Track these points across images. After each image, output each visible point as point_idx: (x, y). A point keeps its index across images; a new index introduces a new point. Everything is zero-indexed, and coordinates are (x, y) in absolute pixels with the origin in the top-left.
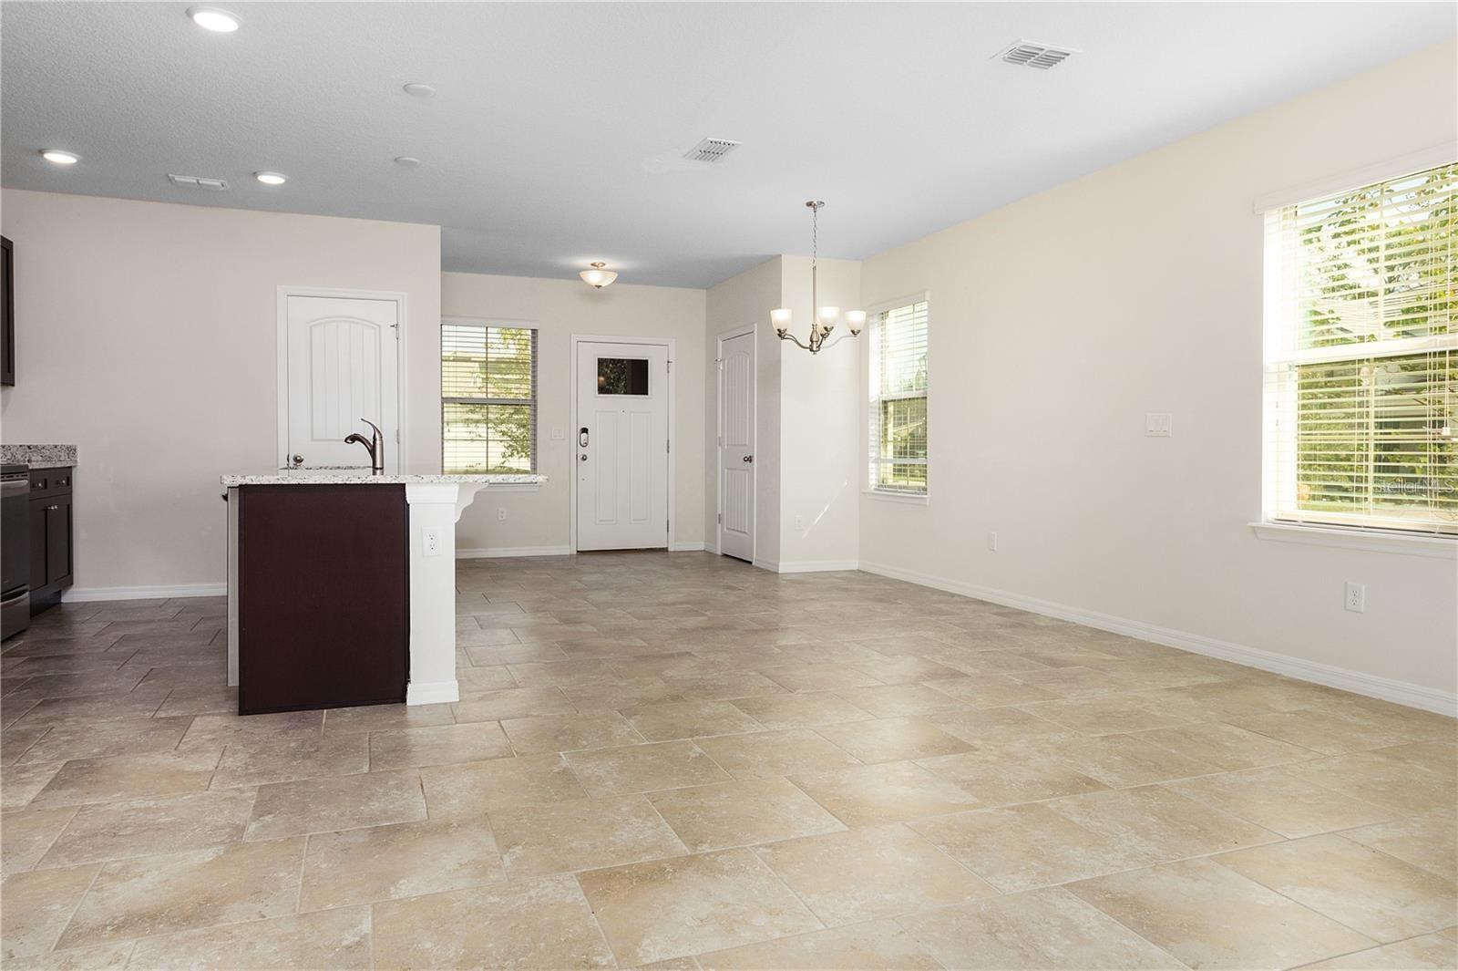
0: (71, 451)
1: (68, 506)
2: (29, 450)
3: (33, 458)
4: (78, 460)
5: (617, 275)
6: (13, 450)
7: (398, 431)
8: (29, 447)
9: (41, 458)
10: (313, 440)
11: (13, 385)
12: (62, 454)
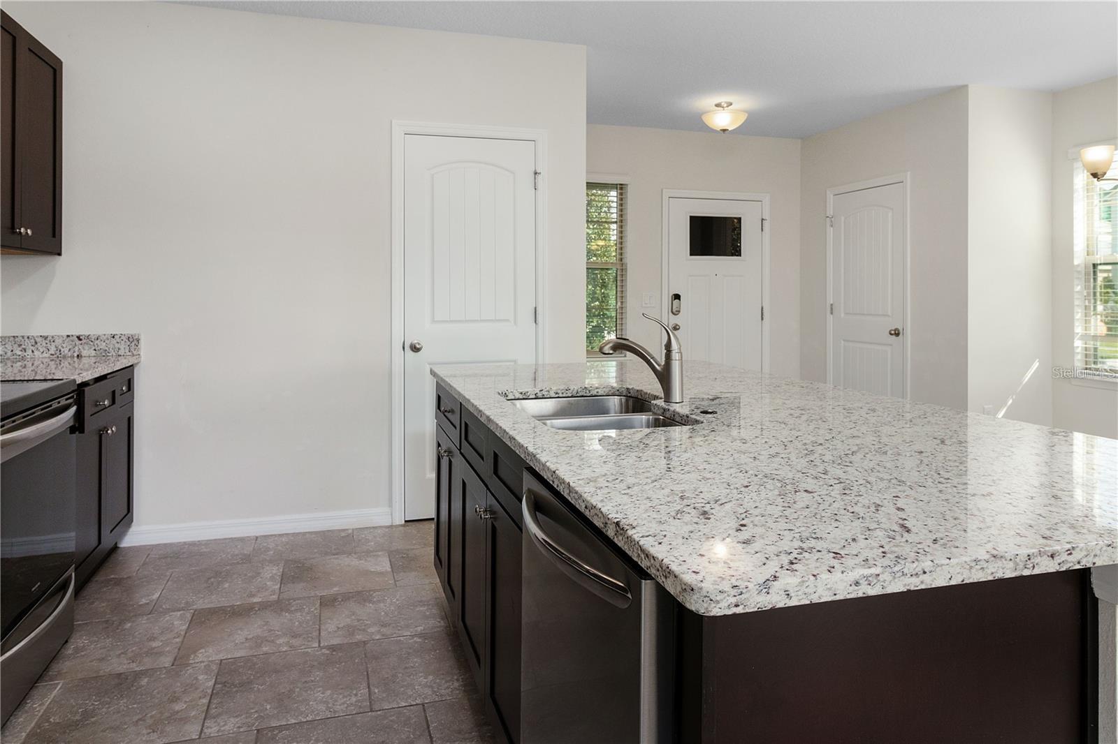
0: (133, 341)
1: (129, 419)
2: (78, 342)
3: (84, 353)
4: (142, 354)
5: (747, 115)
6: (58, 341)
7: (536, 308)
8: (79, 338)
9: (93, 353)
10: (434, 321)
11: (60, 254)
12: (122, 347)
